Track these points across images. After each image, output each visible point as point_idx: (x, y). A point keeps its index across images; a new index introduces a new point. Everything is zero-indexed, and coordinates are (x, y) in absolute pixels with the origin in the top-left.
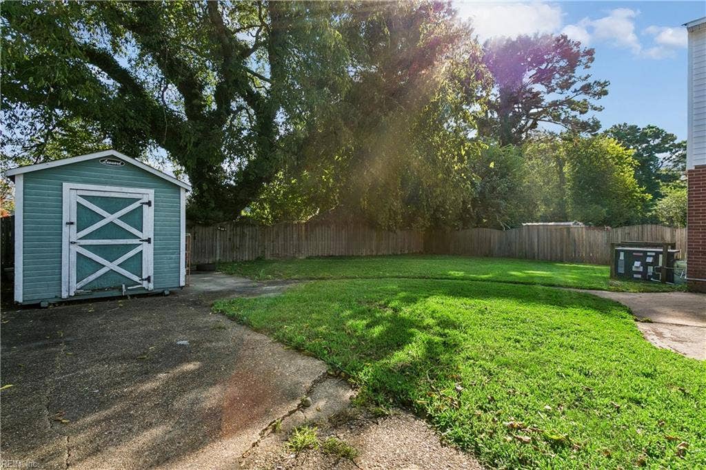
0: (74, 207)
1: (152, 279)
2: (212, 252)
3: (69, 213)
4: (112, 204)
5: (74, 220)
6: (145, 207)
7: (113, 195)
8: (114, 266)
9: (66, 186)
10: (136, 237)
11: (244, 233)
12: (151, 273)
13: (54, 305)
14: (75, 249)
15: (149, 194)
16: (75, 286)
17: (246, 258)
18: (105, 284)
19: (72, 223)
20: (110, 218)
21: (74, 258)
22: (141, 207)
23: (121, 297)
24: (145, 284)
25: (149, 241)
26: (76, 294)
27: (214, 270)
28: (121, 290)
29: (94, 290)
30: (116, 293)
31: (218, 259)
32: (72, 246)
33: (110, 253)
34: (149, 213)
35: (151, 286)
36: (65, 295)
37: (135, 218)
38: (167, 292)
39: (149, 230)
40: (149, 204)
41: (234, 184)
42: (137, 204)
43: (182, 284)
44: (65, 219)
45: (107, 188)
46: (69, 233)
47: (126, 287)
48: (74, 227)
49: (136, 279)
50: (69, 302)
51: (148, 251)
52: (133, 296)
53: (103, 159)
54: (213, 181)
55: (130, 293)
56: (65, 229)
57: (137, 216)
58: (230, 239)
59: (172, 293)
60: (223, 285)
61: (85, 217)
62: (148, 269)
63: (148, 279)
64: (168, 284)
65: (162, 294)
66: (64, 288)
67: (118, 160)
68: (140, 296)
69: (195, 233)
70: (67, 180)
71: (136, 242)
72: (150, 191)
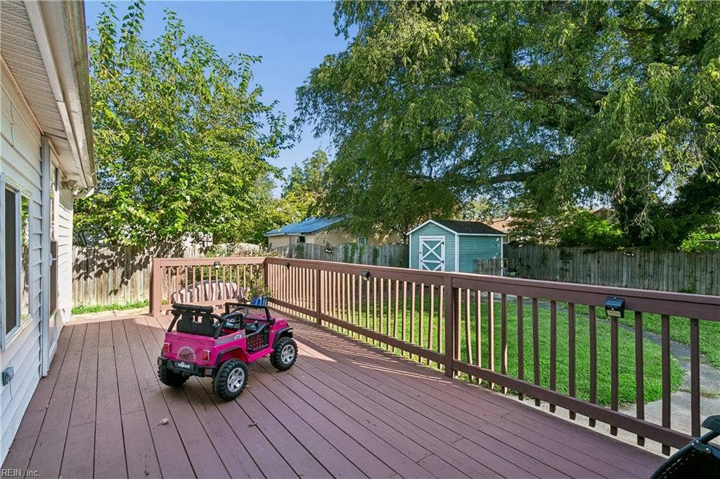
0: (422, 246)
2: (618, 277)
3: (421, 249)
4: (432, 244)
7: (432, 240)
9: (420, 237)
10: (439, 260)
14: (422, 264)
19: (421, 253)
20: (431, 250)
21: (422, 267)
22: (441, 245)
25: (443, 262)
33: (432, 267)
34: (443, 247)
39: (443, 257)
40: (443, 243)
45: (430, 237)
46: (421, 257)
51: (443, 267)
57: (439, 250)
61: (425, 250)
69: (599, 257)
70: (421, 235)
71: (438, 262)
72: (444, 237)
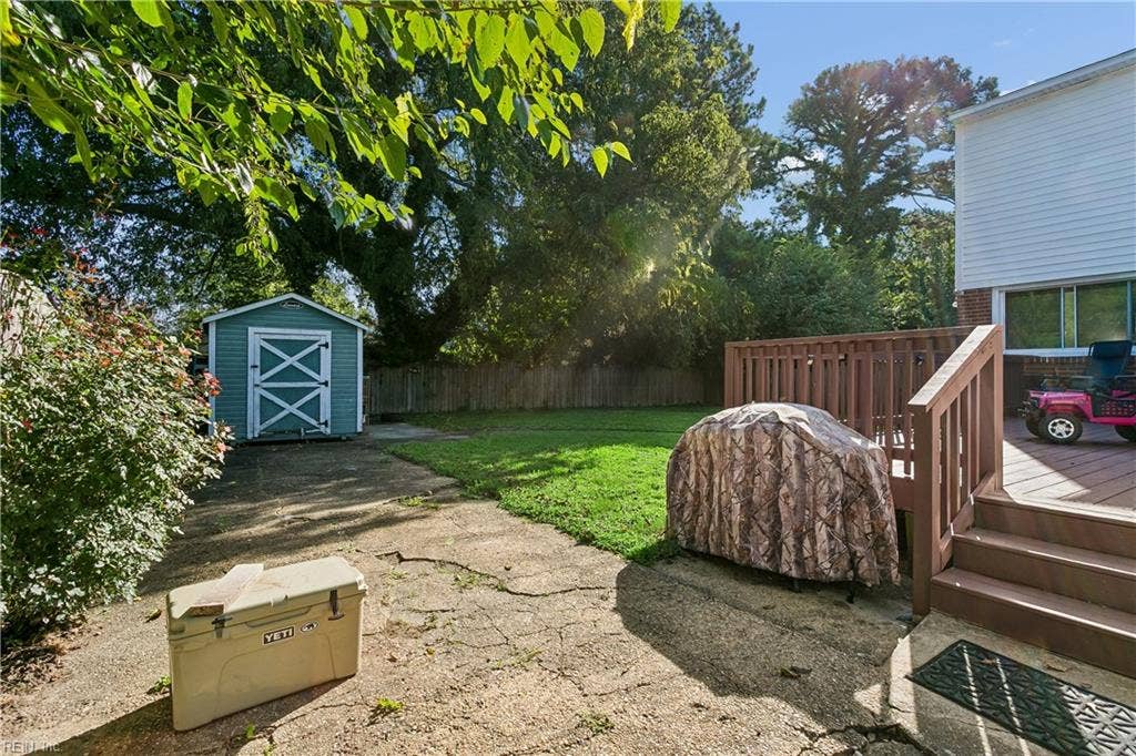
0: (258, 350)
1: (329, 423)
2: (403, 400)
3: (254, 357)
4: (291, 347)
5: (258, 363)
6: (323, 349)
7: (293, 338)
8: (293, 409)
9: (251, 330)
10: (314, 380)
11: (442, 375)
12: (328, 417)
13: (241, 445)
14: (259, 391)
15: (326, 336)
16: (259, 428)
17: (445, 408)
18: (286, 427)
19: (256, 367)
20: (290, 361)
21: (257, 400)
22: (319, 349)
23: (301, 441)
24: (322, 428)
25: (326, 384)
26: (260, 436)
27: (402, 421)
28: (299, 433)
29: (275, 433)
30: (294, 437)
31: (409, 408)
32: (256, 389)
33: (291, 396)
34: (326, 355)
35: (329, 431)
36: (250, 436)
37: (313, 361)
38: (344, 438)
39: (326, 373)
40: (326, 345)
41: (432, 312)
42: (315, 346)
43: (360, 429)
44: (250, 364)
45: (288, 331)
46: (254, 376)
47: (305, 430)
48: (258, 370)
49: (314, 422)
50: (252, 443)
51: (325, 394)
52: (311, 441)
53: (283, 302)
54: (404, 310)
55: (309, 437)
56: (250, 372)
57: (315, 360)
58: (424, 384)
59: (349, 439)
60: (403, 434)
61: (268, 360)
62: (325, 413)
63: (326, 423)
64: (345, 430)
65: (339, 439)
66: (249, 430)
67: (297, 302)
68: (317, 441)
69: (381, 376)
70: (252, 325)
71: (314, 384)
72: (329, 332)
